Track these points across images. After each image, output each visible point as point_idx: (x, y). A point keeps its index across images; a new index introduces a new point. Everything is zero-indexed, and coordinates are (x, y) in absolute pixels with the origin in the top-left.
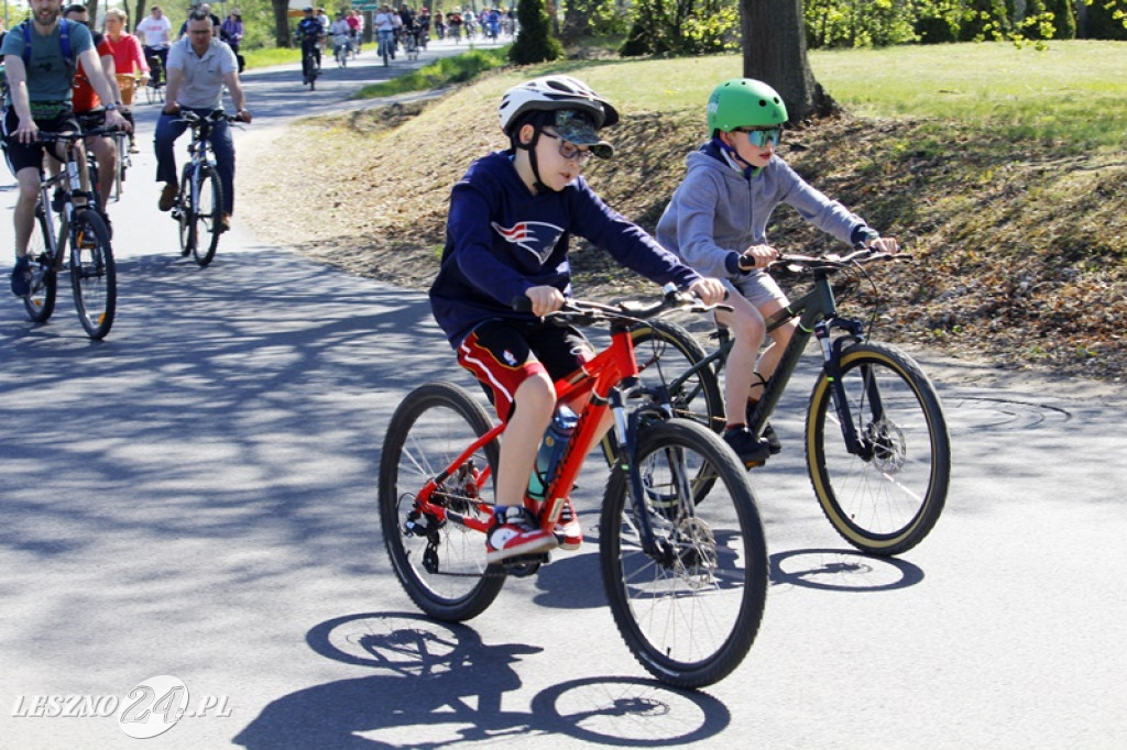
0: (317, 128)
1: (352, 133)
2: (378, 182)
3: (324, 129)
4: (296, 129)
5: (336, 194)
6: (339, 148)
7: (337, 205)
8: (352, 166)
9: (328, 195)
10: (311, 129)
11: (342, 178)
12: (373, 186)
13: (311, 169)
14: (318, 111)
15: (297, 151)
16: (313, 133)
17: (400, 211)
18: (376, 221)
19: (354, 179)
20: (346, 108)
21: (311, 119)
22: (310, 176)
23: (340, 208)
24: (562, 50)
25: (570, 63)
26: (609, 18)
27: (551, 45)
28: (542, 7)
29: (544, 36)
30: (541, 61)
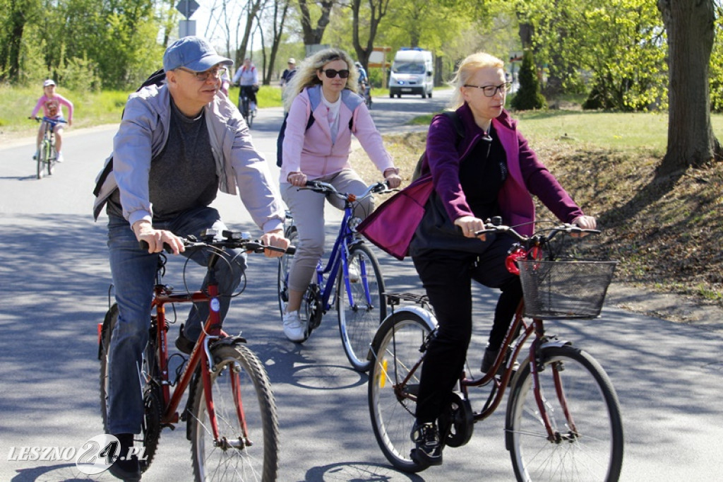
1: (406, 148)
3: (389, 144)
8: (407, 171)
14: (383, 131)
20: (402, 131)
24: (545, 102)
25: (550, 112)
26: (576, 84)
27: (538, 98)
28: (534, 73)
29: (534, 92)
30: (532, 109)
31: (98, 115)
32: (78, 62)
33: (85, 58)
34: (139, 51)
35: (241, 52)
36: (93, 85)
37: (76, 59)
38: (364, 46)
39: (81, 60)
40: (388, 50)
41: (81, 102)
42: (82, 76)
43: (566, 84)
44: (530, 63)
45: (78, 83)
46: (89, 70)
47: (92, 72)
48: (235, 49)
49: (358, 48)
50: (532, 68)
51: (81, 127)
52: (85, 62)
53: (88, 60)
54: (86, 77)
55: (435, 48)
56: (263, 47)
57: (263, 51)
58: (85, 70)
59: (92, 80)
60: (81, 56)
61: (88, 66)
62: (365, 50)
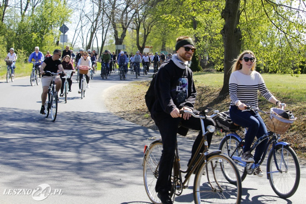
0: (136, 84)
2: (141, 99)
3: (138, 85)
4: (131, 84)
5: (131, 101)
6: (139, 90)
7: (130, 103)
8: (138, 94)
9: (129, 101)
10: (135, 84)
11: (135, 97)
12: (140, 99)
13: (129, 94)
15: (128, 89)
16: (134, 85)
17: (143, 106)
18: (137, 107)
19: (137, 97)
21: (136, 82)
22: (127, 96)
23: (130, 104)
24: (202, 69)
25: (203, 72)
26: (213, 62)
27: (199, 67)
28: (197, 58)
29: (197, 65)
30: (196, 71)
31: (27, 72)
32: (20, 51)
33: (23, 49)
34: (45, 47)
35: (88, 48)
36: (26, 60)
37: (19, 50)
38: (141, 45)
39: (21, 50)
40: (151, 47)
41: (21, 67)
42: (21, 57)
43: (209, 62)
44: (196, 53)
45: (20, 59)
46: (24, 54)
47: (25, 55)
48: (86, 46)
49: (139, 47)
50: (196, 55)
51: (19, 77)
52: (23, 51)
53: (24, 50)
54: (23, 57)
55: (172, 47)
56: (98, 46)
57: (98, 47)
58: (23, 54)
59: (25, 58)
60: (21, 49)
61: (24, 53)
62: (142, 47)
